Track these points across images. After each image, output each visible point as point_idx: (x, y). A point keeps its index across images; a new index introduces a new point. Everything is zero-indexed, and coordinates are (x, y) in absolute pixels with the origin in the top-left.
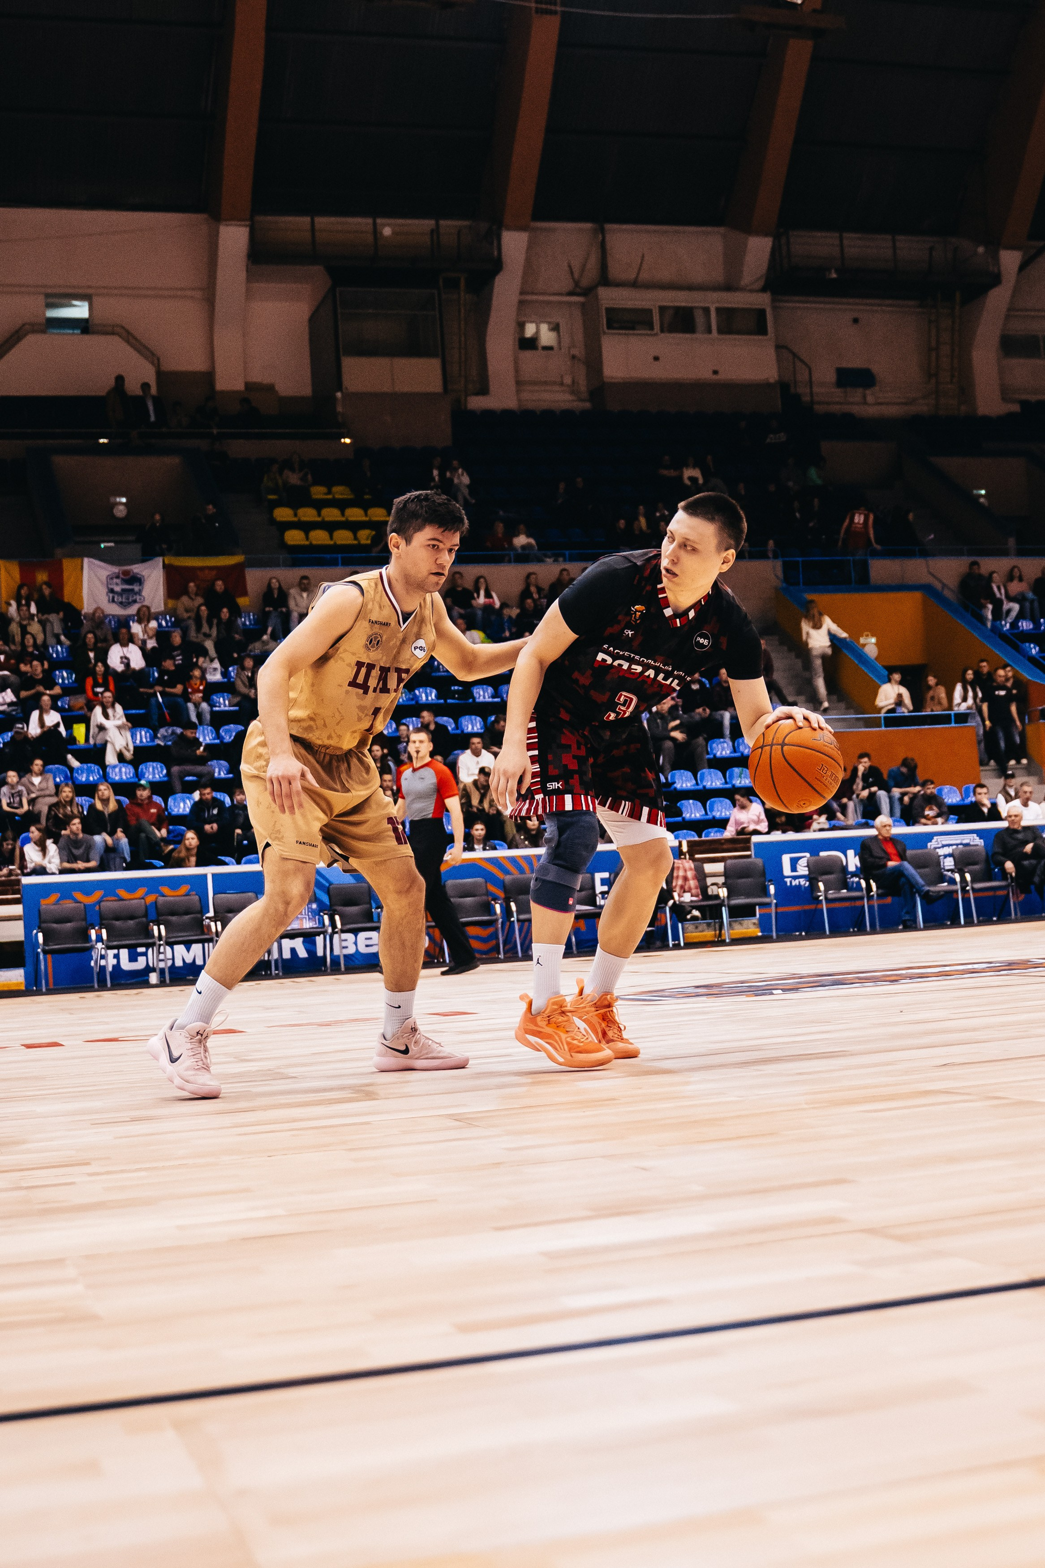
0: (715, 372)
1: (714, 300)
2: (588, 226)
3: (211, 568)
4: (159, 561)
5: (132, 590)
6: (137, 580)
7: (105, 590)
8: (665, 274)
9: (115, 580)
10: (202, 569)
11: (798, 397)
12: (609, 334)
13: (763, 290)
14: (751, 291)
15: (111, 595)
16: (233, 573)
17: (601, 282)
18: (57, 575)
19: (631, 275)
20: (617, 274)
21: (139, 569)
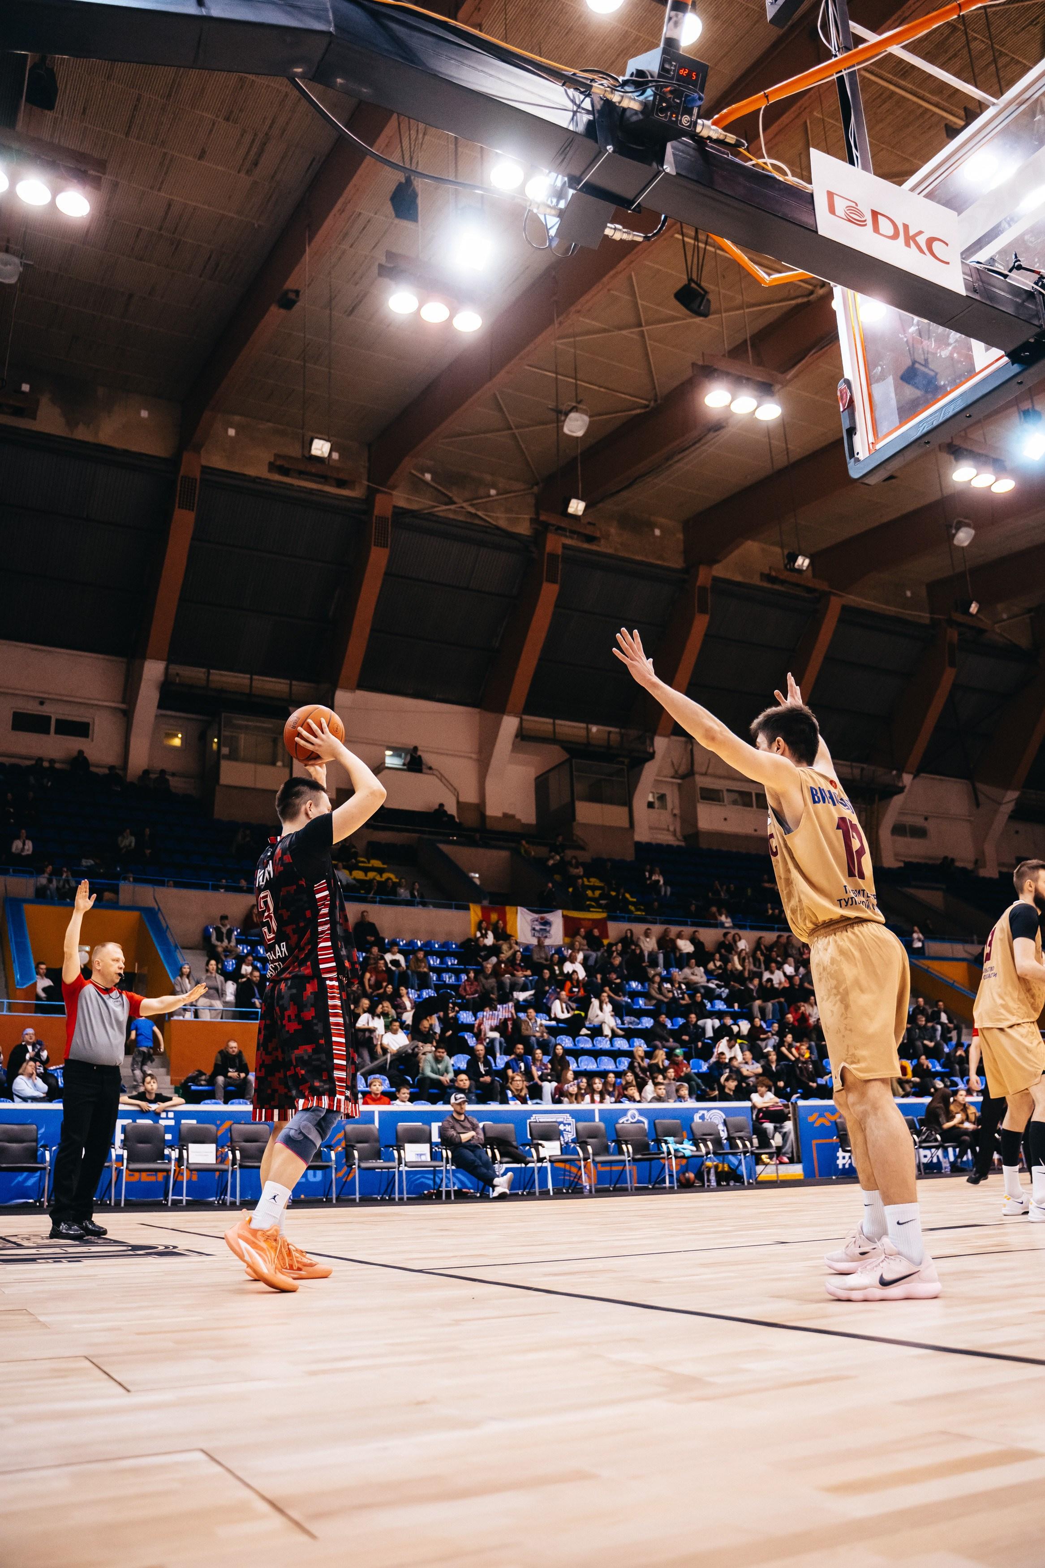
0: (756, 830)
3: (589, 920)
4: (559, 913)
5: (546, 930)
6: (548, 923)
7: (529, 928)
9: (536, 923)
10: (584, 919)
12: (701, 802)
15: (533, 931)
16: (601, 924)
17: (690, 774)
18: (503, 916)
19: (704, 770)
20: (697, 768)
21: (549, 917)
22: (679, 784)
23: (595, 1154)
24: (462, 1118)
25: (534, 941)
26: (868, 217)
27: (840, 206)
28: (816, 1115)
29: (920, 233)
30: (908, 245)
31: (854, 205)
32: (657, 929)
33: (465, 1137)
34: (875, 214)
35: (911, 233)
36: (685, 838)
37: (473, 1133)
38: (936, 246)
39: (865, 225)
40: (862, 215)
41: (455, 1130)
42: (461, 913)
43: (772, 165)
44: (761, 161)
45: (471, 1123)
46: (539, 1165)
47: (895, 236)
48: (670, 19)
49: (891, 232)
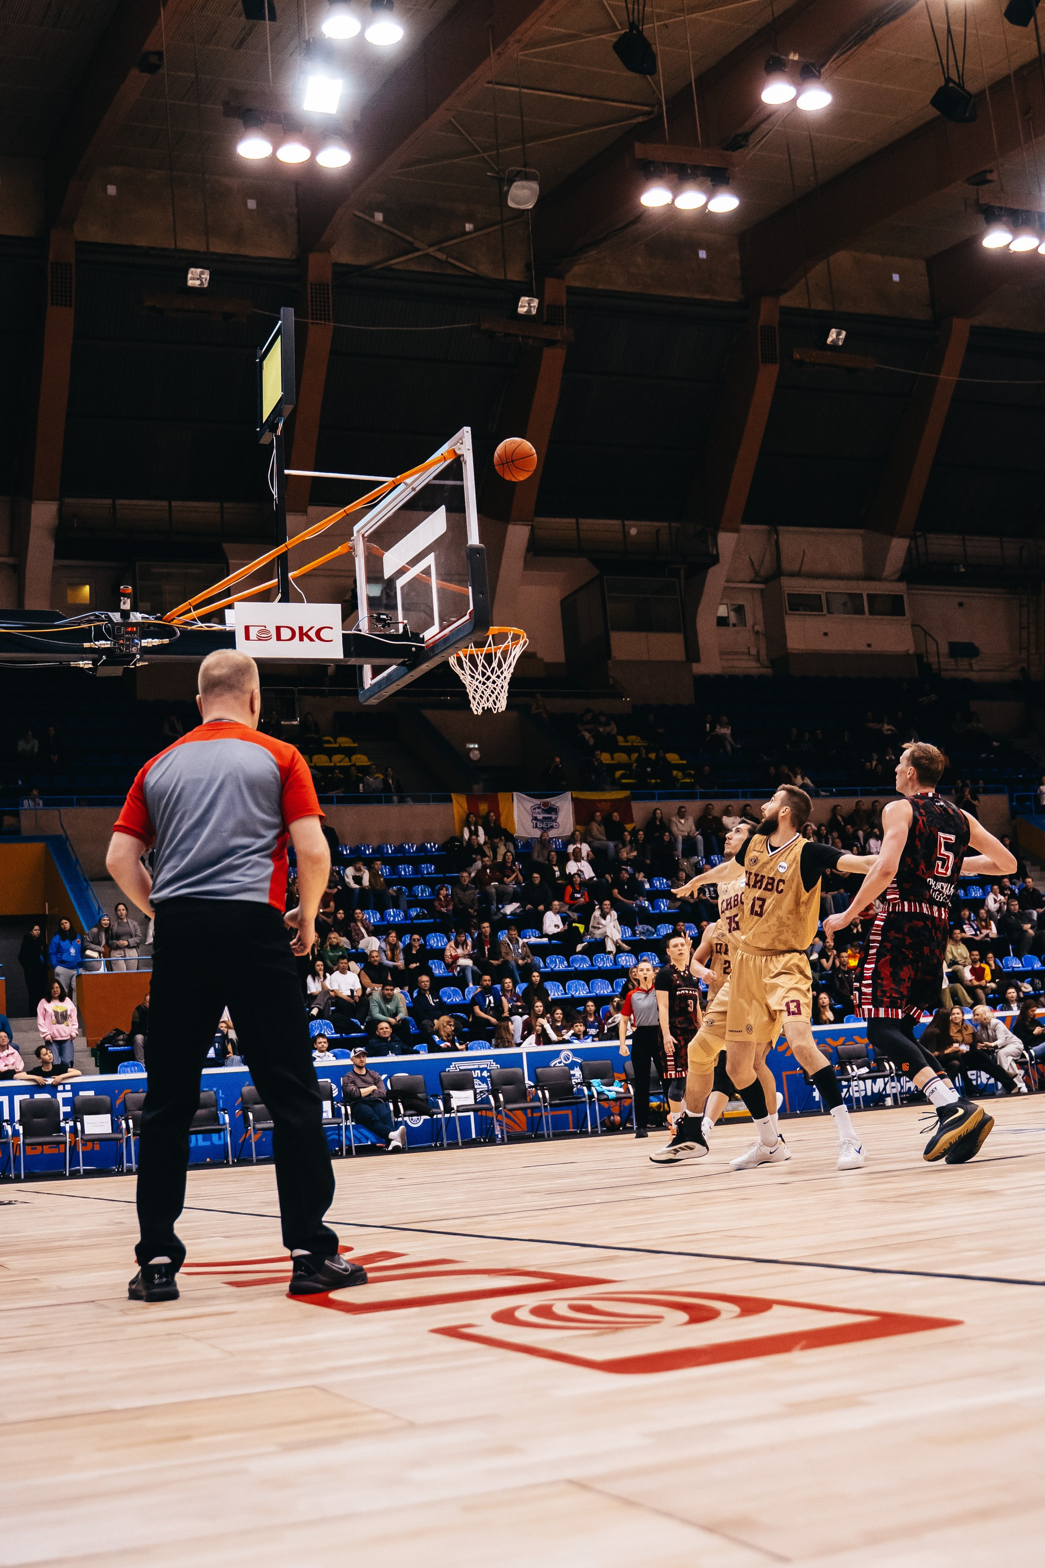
0: (869, 645)
1: (865, 588)
2: (764, 527)
3: (606, 801)
4: (568, 794)
5: (551, 818)
6: (553, 810)
7: (531, 818)
8: (822, 567)
9: (537, 810)
10: (600, 801)
11: (929, 665)
12: (791, 614)
13: (900, 580)
14: (891, 581)
15: (535, 822)
16: (624, 806)
17: (778, 573)
18: (494, 807)
19: (796, 567)
20: (786, 566)
21: (553, 801)
22: (762, 590)
23: (507, 1101)
24: (364, 1072)
25: (537, 833)
32: (695, 806)
33: (365, 1091)
36: (773, 663)
37: (374, 1087)
41: (355, 1084)
42: (440, 807)
45: (372, 1077)
46: (447, 1115)
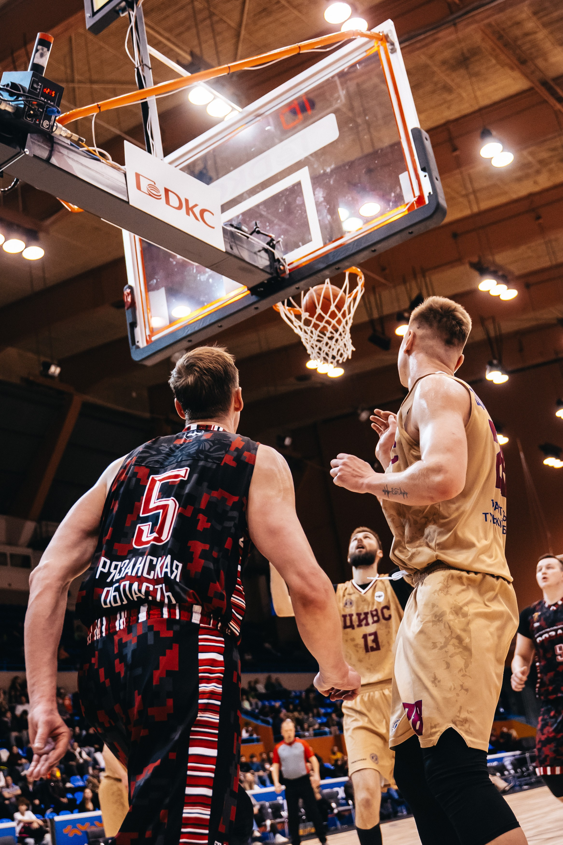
13: (29, 546)
26: (163, 193)
27: (144, 184)
28: (69, 827)
29: (196, 205)
30: (188, 214)
31: (153, 184)
34: (167, 191)
35: (191, 205)
38: (206, 215)
39: (161, 199)
40: (158, 191)
43: (99, 152)
44: (91, 149)
47: (180, 208)
48: (37, 51)
49: (177, 205)
